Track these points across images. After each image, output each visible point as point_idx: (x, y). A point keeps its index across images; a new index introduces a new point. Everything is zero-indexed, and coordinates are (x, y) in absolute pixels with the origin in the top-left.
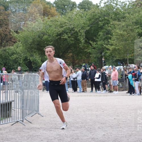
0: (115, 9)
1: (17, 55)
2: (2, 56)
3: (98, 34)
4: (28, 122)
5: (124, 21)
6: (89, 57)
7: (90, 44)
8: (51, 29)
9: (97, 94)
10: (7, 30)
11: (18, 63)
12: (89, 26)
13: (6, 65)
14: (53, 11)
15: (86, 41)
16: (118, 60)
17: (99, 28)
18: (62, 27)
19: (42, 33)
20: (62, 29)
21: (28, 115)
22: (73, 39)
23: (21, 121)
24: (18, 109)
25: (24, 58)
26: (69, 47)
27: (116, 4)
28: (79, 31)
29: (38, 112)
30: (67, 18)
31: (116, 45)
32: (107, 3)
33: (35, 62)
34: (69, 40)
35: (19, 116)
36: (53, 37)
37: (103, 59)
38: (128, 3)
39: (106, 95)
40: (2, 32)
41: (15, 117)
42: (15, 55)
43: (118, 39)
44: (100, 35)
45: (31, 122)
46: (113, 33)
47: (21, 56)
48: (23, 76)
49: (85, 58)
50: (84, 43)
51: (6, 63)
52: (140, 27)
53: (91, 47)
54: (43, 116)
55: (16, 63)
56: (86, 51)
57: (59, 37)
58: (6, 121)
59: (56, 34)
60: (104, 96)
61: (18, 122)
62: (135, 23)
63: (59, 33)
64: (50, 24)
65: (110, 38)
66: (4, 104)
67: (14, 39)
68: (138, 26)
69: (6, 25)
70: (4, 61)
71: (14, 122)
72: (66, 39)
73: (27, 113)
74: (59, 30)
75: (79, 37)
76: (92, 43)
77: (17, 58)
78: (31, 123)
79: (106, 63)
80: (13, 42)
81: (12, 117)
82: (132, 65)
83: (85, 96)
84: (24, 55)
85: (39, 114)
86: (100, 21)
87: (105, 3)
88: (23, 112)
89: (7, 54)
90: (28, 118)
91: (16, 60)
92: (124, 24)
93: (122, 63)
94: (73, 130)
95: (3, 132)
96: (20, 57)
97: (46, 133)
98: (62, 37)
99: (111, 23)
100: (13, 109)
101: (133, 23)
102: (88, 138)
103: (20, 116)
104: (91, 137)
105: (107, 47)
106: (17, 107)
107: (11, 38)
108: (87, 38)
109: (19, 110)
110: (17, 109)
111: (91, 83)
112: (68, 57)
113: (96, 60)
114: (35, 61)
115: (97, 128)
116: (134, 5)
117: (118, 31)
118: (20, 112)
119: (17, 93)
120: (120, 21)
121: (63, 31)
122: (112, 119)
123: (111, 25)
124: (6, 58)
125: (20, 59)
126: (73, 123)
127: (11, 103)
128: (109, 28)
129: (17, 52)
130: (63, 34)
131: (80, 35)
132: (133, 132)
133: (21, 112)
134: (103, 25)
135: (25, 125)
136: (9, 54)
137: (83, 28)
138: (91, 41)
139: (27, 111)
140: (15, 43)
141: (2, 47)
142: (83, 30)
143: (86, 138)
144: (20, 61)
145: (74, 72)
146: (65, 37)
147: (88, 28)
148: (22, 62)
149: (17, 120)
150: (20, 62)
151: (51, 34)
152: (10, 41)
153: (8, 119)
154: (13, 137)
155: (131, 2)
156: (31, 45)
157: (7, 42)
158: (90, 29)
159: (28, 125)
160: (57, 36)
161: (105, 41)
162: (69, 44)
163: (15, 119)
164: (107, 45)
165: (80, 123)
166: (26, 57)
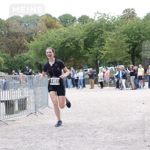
0: (107, 22)
1: (30, 60)
2: (18, 61)
3: (94, 42)
4: (40, 113)
5: (114, 31)
6: (87, 60)
7: (88, 50)
8: (56, 39)
10: (22, 40)
11: (31, 66)
12: (86, 36)
13: (22, 68)
14: (58, 24)
15: (84, 48)
16: (110, 62)
17: (94, 37)
18: (65, 37)
19: (50, 43)
20: (66, 39)
22: (74, 46)
23: (35, 113)
26: (71, 53)
27: (108, 18)
28: (79, 40)
29: (48, 105)
30: (69, 30)
31: (108, 50)
32: (100, 18)
34: (71, 47)
36: (59, 45)
37: (98, 62)
38: (117, 17)
40: (18, 42)
41: (30, 110)
42: (28, 60)
43: (110, 45)
44: (95, 43)
46: (106, 41)
47: (33, 61)
48: (35, 77)
49: (84, 61)
50: (83, 50)
51: (22, 66)
52: (127, 36)
53: (88, 52)
54: (51, 109)
56: (85, 56)
57: (63, 45)
58: (23, 113)
59: (61, 43)
60: (100, 91)
61: (32, 113)
62: (123, 32)
63: (63, 42)
64: (55, 35)
65: (104, 45)
66: (21, 100)
67: (27, 48)
68: (125, 35)
69: (20, 37)
70: (20, 65)
71: (28, 114)
72: (69, 47)
73: (39, 106)
74: (63, 40)
76: (89, 49)
77: (30, 62)
78: (42, 114)
79: (100, 65)
80: (27, 50)
81: (27, 109)
82: (122, 66)
84: (36, 60)
85: (48, 107)
86: (96, 32)
87: (98, 18)
88: (35, 105)
89: (22, 59)
90: (40, 110)
91: (29, 64)
92: (114, 34)
93: (113, 64)
94: (76, 119)
95: (21, 122)
97: (54, 122)
98: (66, 46)
99: (104, 33)
100: (28, 103)
101: (121, 32)
102: (88, 125)
103: (33, 108)
104: (90, 124)
105: (101, 52)
106: (31, 102)
107: (25, 47)
108: (86, 46)
110: (31, 103)
112: (71, 61)
113: (92, 62)
115: (95, 117)
116: (121, 18)
117: (110, 39)
118: (33, 105)
120: (111, 31)
121: (66, 40)
122: (107, 109)
123: (104, 34)
124: (21, 63)
125: (33, 63)
127: (26, 99)
128: (103, 37)
129: (30, 58)
130: (66, 43)
131: (80, 43)
132: (124, 120)
134: (98, 35)
135: (37, 116)
136: (23, 59)
137: (82, 38)
138: (89, 48)
139: (39, 104)
140: (28, 50)
141: (18, 54)
142: (82, 39)
143: (86, 125)
144: (33, 64)
146: (68, 45)
147: (86, 37)
148: (35, 66)
149: (31, 112)
151: (57, 43)
152: (24, 49)
153: (24, 111)
154: (29, 125)
155: (119, 16)
156: (41, 52)
157: (22, 50)
158: (88, 38)
159: (40, 116)
160: (61, 44)
161: (100, 47)
162: (71, 51)
163: (30, 111)
164: (101, 50)
165: (82, 113)
166: (37, 61)
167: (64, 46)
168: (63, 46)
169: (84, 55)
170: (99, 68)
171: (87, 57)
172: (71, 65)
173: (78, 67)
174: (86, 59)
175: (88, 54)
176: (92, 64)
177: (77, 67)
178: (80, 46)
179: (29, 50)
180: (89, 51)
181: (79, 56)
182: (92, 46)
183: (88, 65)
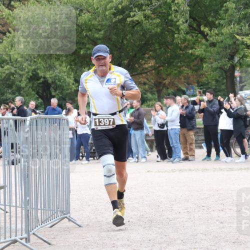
1: (12, 66)
3: (222, 6)
4: (41, 241)
6: (198, 69)
7: (202, 33)
9: (224, 166)
11: (14, 88)
15: (190, 26)
19: (77, 8)
21: (42, 222)
22: (158, 21)
23: (24, 240)
24: (16, 207)
25: (30, 74)
29: (67, 216)
33: (58, 83)
34: (146, 24)
35: (19, 226)
36: (105, 16)
37: (237, 74)
39: (246, 167)
41: (8, 229)
42: (6, 67)
44: (227, 10)
45: (50, 242)
47: (23, 69)
48: (28, 123)
49: (190, 72)
50: (187, 33)
53: (204, 41)
54: (80, 226)
55: (10, 86)
56: (191, 54)
57: (122, 16)
59: (113, 10)
60: (241, 169)
61: (15, 241)
63: (120, 7)
67: (3, 25)
71: (4, 242)
73: (40, 217)
75: (173, 15)
76: (206, 30)
77: (13, 74)
78: (49, 244)
79: (243, 84)
83: (190, 170)
84: (30, 65)
85: (70, 220)
88: (27, 216)
90: (42, 231)
91: (9, 79)
96: (21, 72)
98: (129, 20)
106: (14, 204)
108: (194, 19)
109: (19, 209)
110: (13, 209)
111: (205, 136)
112: (146, 71)
113: (216, 74)
114: (60, 81)
118: (19, 215)
119: (13, 167)
125: (21, 76)
126: (160, 244)
129: (11, 60)
130: (131, 10)
131: (176, 11)
133: (24, 217)
138: (205, 26)
139: (39, 211)
144: (20, 82)
145: (162, 109)
146: (135, 18)
148: (26, 86)
149: (13, 238)
150: (19, 84)
160: (115, 14)
161: (242, 24)
162: (148, 36)
163: (8, 235)
165: (179, 242)
166: (34, 70)
167: (125, 19)
168: (120, 21)
169: (190, 51)
170: (240, 92)
171: (198, 56)
172: (145, 84)
173: (171, 91)
174: (195, 62)
175: (204, 47)
176: (214, 82)
177: (164, 91)
178: (175, 20)
179: (8, 34)
180: (205, 36)
181: (171, 56)
182: (217, 22)
183: (200, 85)
